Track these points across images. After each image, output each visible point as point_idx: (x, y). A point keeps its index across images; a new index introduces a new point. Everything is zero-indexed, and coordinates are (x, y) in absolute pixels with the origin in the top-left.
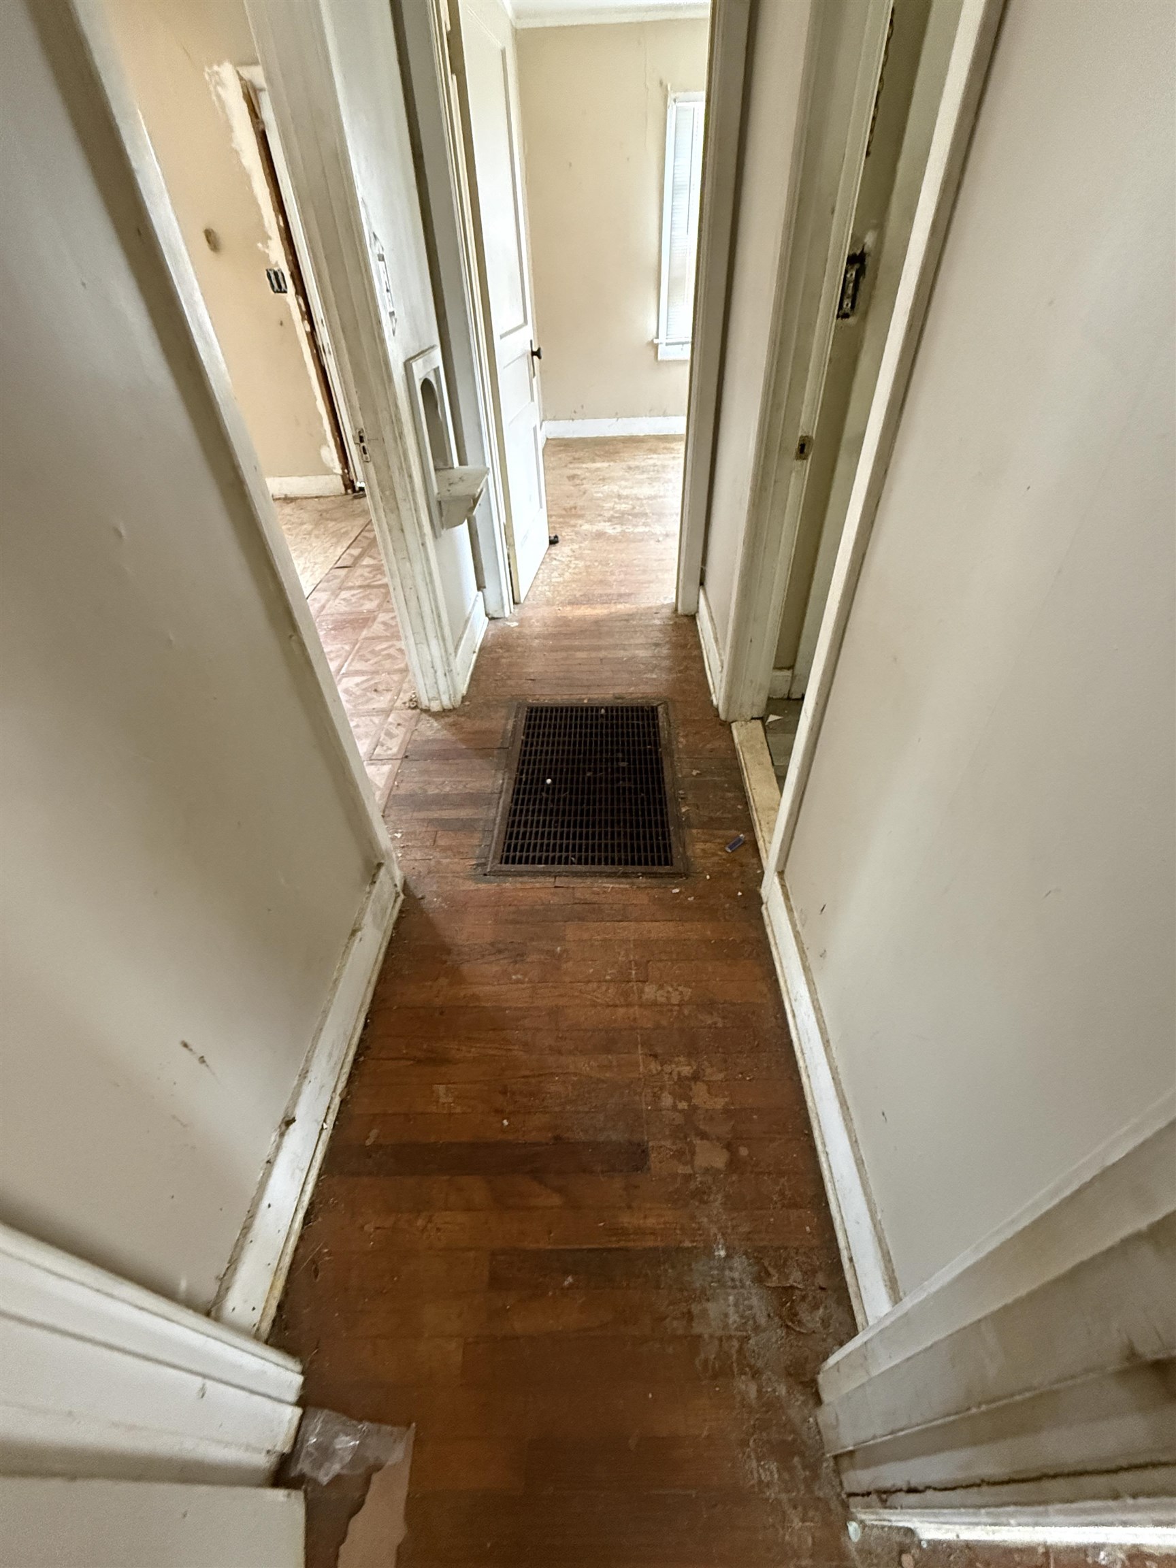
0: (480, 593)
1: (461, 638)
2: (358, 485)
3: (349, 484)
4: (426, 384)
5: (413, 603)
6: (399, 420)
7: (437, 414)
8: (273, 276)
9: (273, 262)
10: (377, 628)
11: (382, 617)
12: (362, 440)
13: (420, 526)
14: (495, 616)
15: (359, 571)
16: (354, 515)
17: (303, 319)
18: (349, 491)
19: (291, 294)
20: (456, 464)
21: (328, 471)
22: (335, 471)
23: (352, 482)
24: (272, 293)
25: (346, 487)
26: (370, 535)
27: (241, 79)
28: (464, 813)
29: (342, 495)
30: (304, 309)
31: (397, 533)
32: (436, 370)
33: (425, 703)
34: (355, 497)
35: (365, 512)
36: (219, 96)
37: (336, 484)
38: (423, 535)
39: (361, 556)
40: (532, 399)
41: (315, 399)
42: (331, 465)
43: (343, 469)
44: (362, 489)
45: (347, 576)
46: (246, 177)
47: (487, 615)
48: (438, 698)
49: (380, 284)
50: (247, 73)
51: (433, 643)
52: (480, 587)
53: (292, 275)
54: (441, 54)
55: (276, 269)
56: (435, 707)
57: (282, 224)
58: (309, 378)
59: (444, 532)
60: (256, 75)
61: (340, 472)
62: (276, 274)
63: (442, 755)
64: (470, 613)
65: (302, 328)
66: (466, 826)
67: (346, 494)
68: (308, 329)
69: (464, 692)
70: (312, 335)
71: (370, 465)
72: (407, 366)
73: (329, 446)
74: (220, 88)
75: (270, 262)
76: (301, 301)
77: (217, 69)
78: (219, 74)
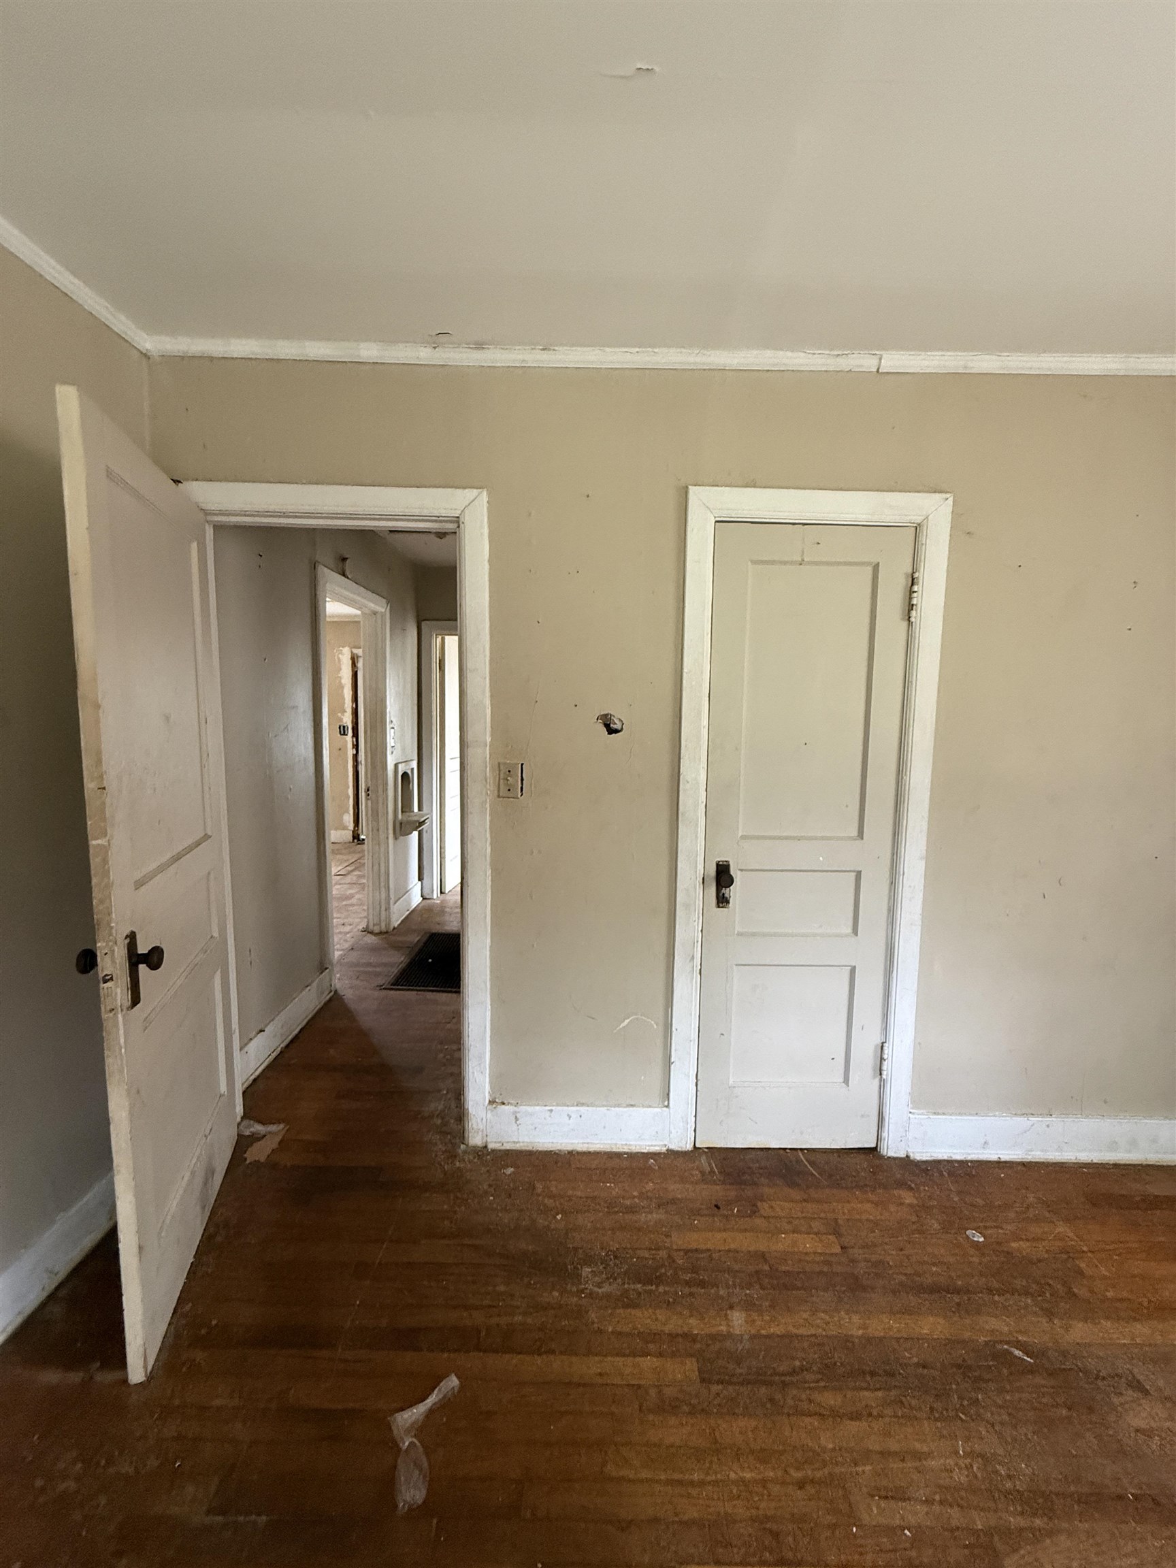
0: (420, 882)
1: (400, 898)
2: (362, 837)
3: (356, 837)
4: (406, 774)
7: (409, 788)
8: (342, 728)
9: (344, 722)
10: (354, 901)
11: (357, 896)
12: (368, 790)
13: (388, 840)
14: (427, 898)
15: (349, 877)
16: (354, 852)
17: (353, 748)
18: (356, 841)
19: (349, 738)
20: (415, 810)
21: (345, 828)
22: (349, 828)
23: (359, 835)
24: (339, 735)
25: (354, 838)
26: (362, 861)
27: (352, 652)
28: (378, 969)
29: (350, 842)
30: (355, 743)
32: (412, 768)
33: (371, 927)
34: (359, 844)
35: (363, 851)
36: (339, 658)
37: (348, 835)
38: (388, 844)
39: (352, 871)
41: (348, 788)
42: (348, 824)
43: (354, 828)
44: (363, 840)
45: (341, 879)
46: (342, 687)
47: (422, 896)
48: (379, 924)
50: (355, 651)
51: (383, 890)
52: (420, 879)
53: (353, 728)
55: (345, 725)
56: (377, 930)
57: (354, 706)
58: (348, 777)
59: (403, 836)
60: (359, 652)
61: (352, 829)
62: (344, 727)
63: (373, 949)
64: (410, 889)
65: (351, 752)
66: (377, 974)
67: (353, 842)
68: (355, 752)
69: (396, 926)
70: (356, 757)
72: (396, 765)
73: (349, 814)
74: (340, 656)
75: (342, 722)
76: (355, 740)
77: (341, 648)
78: (341, 650)
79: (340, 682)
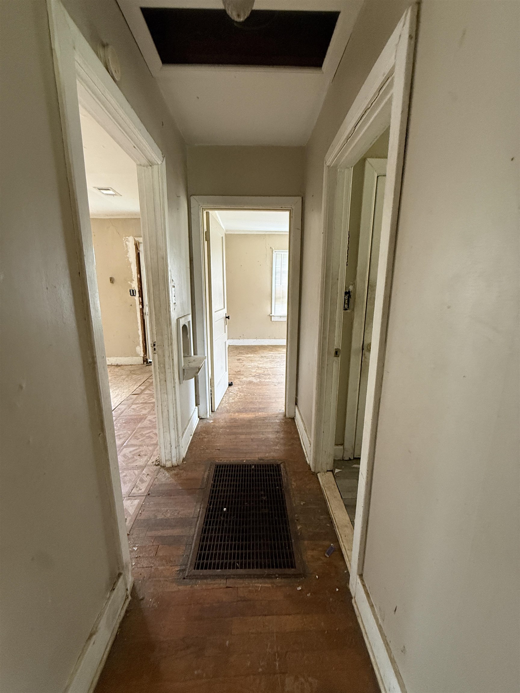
0: (197, 407)
1: (186, 429)
2: (149, 360)
3: (145, 360)
4: (184, 327)
5: (165, 414)
6: (171, 339)
7: (187, 336)
8: (132, 291)
9: (133, 287)
10: (146, 423)
11: (150, 417)
12: (154, 345)
13: (174, 379)
14: (203, 417)
15: (142, 396)
16: (145, 372)
17: (140, 304)
18: (145, 363)
19: (137, 298)
20: (192, 354)
21: (138, 355)
22: (141, 355)
23: (147, 359)
24: (130, 296)
25: (144, 361)
26: (151, 381)
27: (135, 240)
28: (176, 532)
29: (142, 364)
30: (141, 301)
31: (163, 382)
32: (189, 322)
33: (163, 462)
34: (147, 365)
35: (151, 371)
36: (126, 244)
37: (140, 360)
38: (174, 383)
39: (144, 390)
40: (225, 332)
41: (139, 330)
42: (140, 353)
43: (144, 355)
44: (150, 362)
45: (136, 398)
46: (130, 264)
47: (199, 417)
48: (171, 460)
49: (172, 294)
50: (137, 239)
51: (172, 432)
52: (197, 404)
53: (139, 291)
54: (203, 237)
55: (133, 289)
56: (169, 464)
57: (139, 277)
58: (138, 323)
59: (184, 381)
60: (141, 240)
61: (143, 356)
62: (133, 291)
63: (169, 493)
64: (192, 416)
65: (139, 307)
66: (175, 541)
67: (144, 364)
68: (141, 307)
69: (184, 456)
70: (142, 310)
71: (156, 355)
72: (178, 320)
73: (140, 346)
74: (127, 242)
75: (131, 287)
76: (140, 299)
77: (127, 237)
78: (128, 239)
79: (128, 260)
